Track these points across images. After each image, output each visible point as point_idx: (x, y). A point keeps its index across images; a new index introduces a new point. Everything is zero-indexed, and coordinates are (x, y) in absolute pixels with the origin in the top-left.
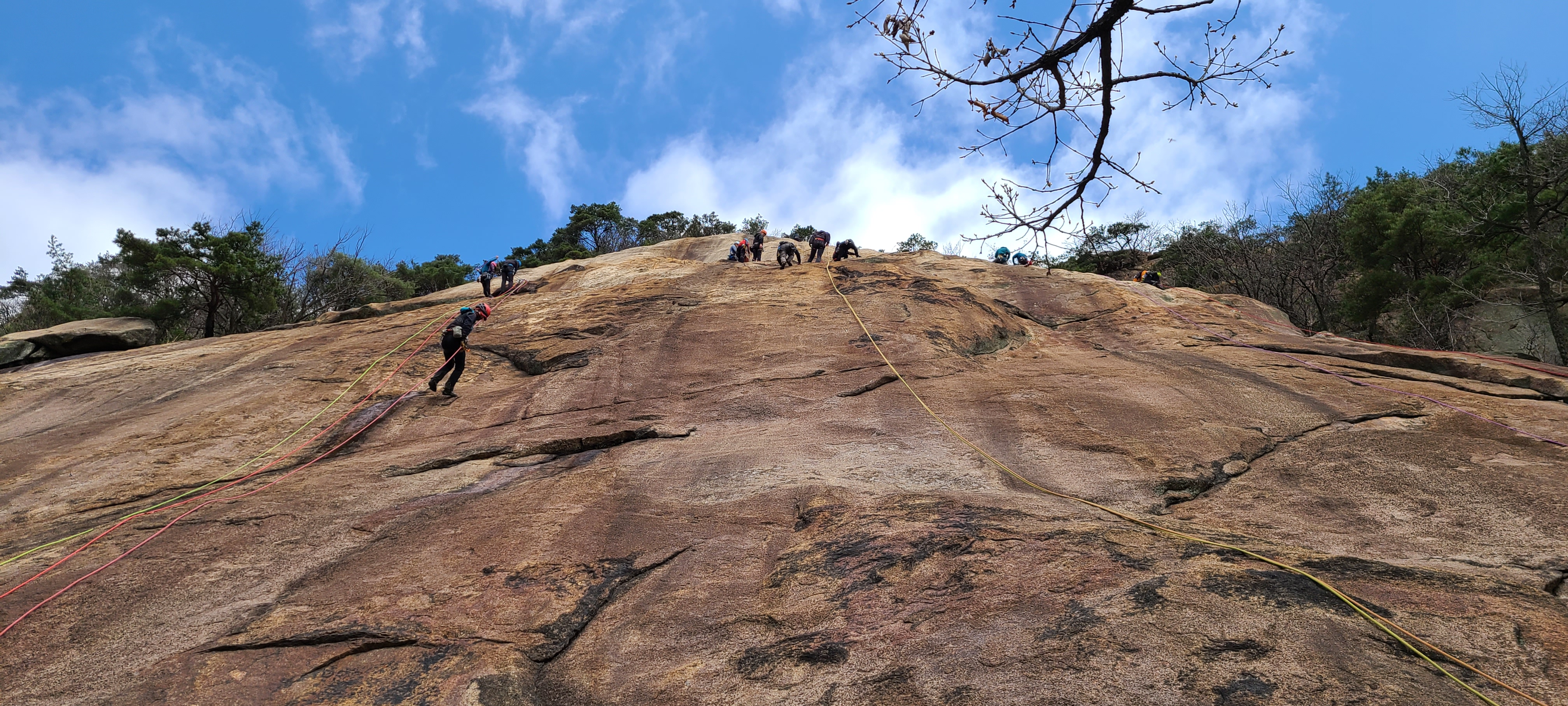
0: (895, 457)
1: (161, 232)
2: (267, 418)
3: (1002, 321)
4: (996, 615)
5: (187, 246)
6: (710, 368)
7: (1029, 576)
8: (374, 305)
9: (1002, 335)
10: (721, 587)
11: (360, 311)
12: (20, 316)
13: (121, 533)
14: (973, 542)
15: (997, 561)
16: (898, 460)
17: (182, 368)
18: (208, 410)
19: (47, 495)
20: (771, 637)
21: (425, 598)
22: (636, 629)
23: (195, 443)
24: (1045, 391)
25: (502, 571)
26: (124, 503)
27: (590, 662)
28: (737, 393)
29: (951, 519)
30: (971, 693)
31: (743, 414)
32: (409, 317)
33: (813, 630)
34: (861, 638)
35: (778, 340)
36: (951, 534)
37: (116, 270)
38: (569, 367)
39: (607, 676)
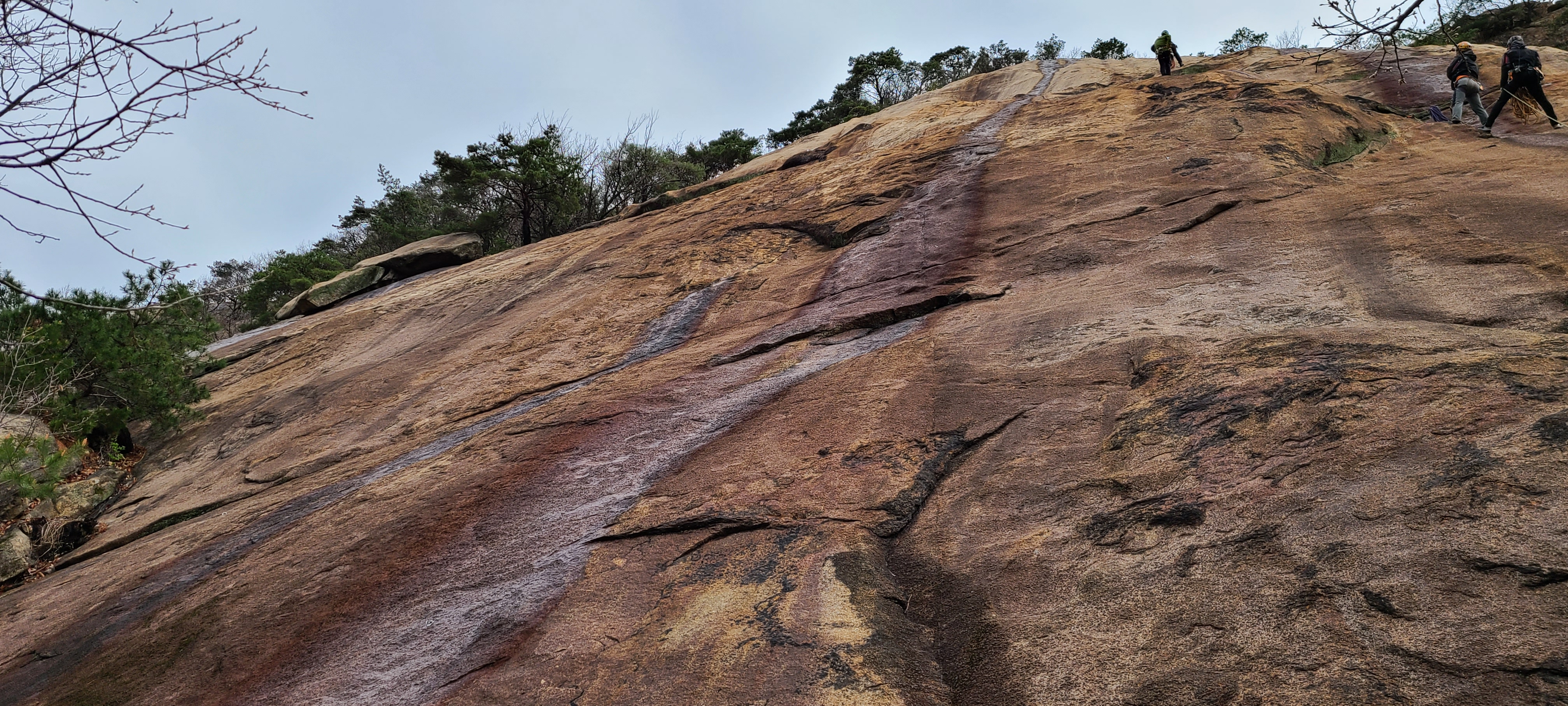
0: (1239, 295)
1: (471, 149)
2: (595, 318)
3: (1357, 120)
4: (1370, 464)
5: (495, 158)
6: (1019, 219)
7: (1407, 418)
8: (670, 193)
9: (1358, 136)
10: (1059, 453)
11: (659, 201)
12: (366, 243)
13: (497, 439)
14: (1338, 385)
15: (1367, 405)
16: (1243, 298)
17: (513, 277)
18: (543, 316)
19: (426, 408)
20: (1118, 502)
21: (770, 482)
22: (976, 500)
23: (537, 349)
24: (1417, 199)
25: (837, 451)
26: (489, 410)
27: (936, 535)
28: (1051, 244)
29: (1310, 361)
30: (1347, 549)
31: (1060, 265)
32: (706, 202)
33: (1163, 492)
34: (1216, 497)
35: (1090, 180)
36: (1310, 378)
37: (437, 188)
38: (871, 235)
39: (954, 548)
